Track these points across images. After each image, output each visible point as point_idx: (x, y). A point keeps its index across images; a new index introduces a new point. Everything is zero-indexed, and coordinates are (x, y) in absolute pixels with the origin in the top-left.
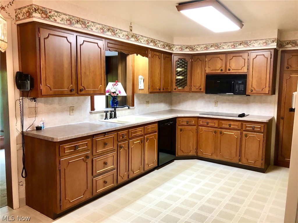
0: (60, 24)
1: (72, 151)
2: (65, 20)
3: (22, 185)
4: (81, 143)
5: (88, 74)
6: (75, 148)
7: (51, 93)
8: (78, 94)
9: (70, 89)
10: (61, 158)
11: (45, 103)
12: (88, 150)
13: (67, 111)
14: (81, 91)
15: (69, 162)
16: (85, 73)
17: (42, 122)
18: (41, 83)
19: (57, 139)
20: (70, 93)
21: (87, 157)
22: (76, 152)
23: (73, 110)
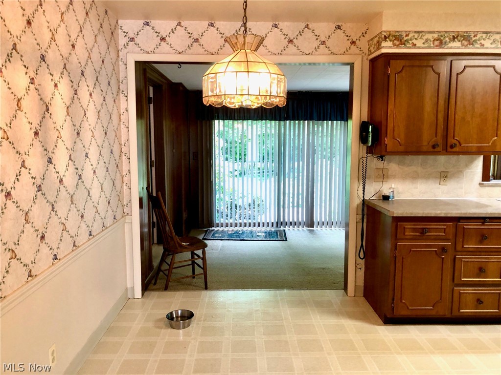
0: (423, 48)
1: (417, 235)
2: (431, 41)
3: (360, 269)
4: (433, 226)
5: (470, 120)
6: (423, 232)
7: (401, 149)
8: (446, 152)
9: (431, 144)
10: (399, 241)
11: (400, 163)
12: (447, 240)
13: (436, 178)
14: (452, 147)
15: (411, 250)
16: (463, 119)
17: (392, 190)
18: (387, 136)
19: (393, 213)
20: (432, 150)
21: (444, 249)
22: (424, 237)
23: (445, 177)
